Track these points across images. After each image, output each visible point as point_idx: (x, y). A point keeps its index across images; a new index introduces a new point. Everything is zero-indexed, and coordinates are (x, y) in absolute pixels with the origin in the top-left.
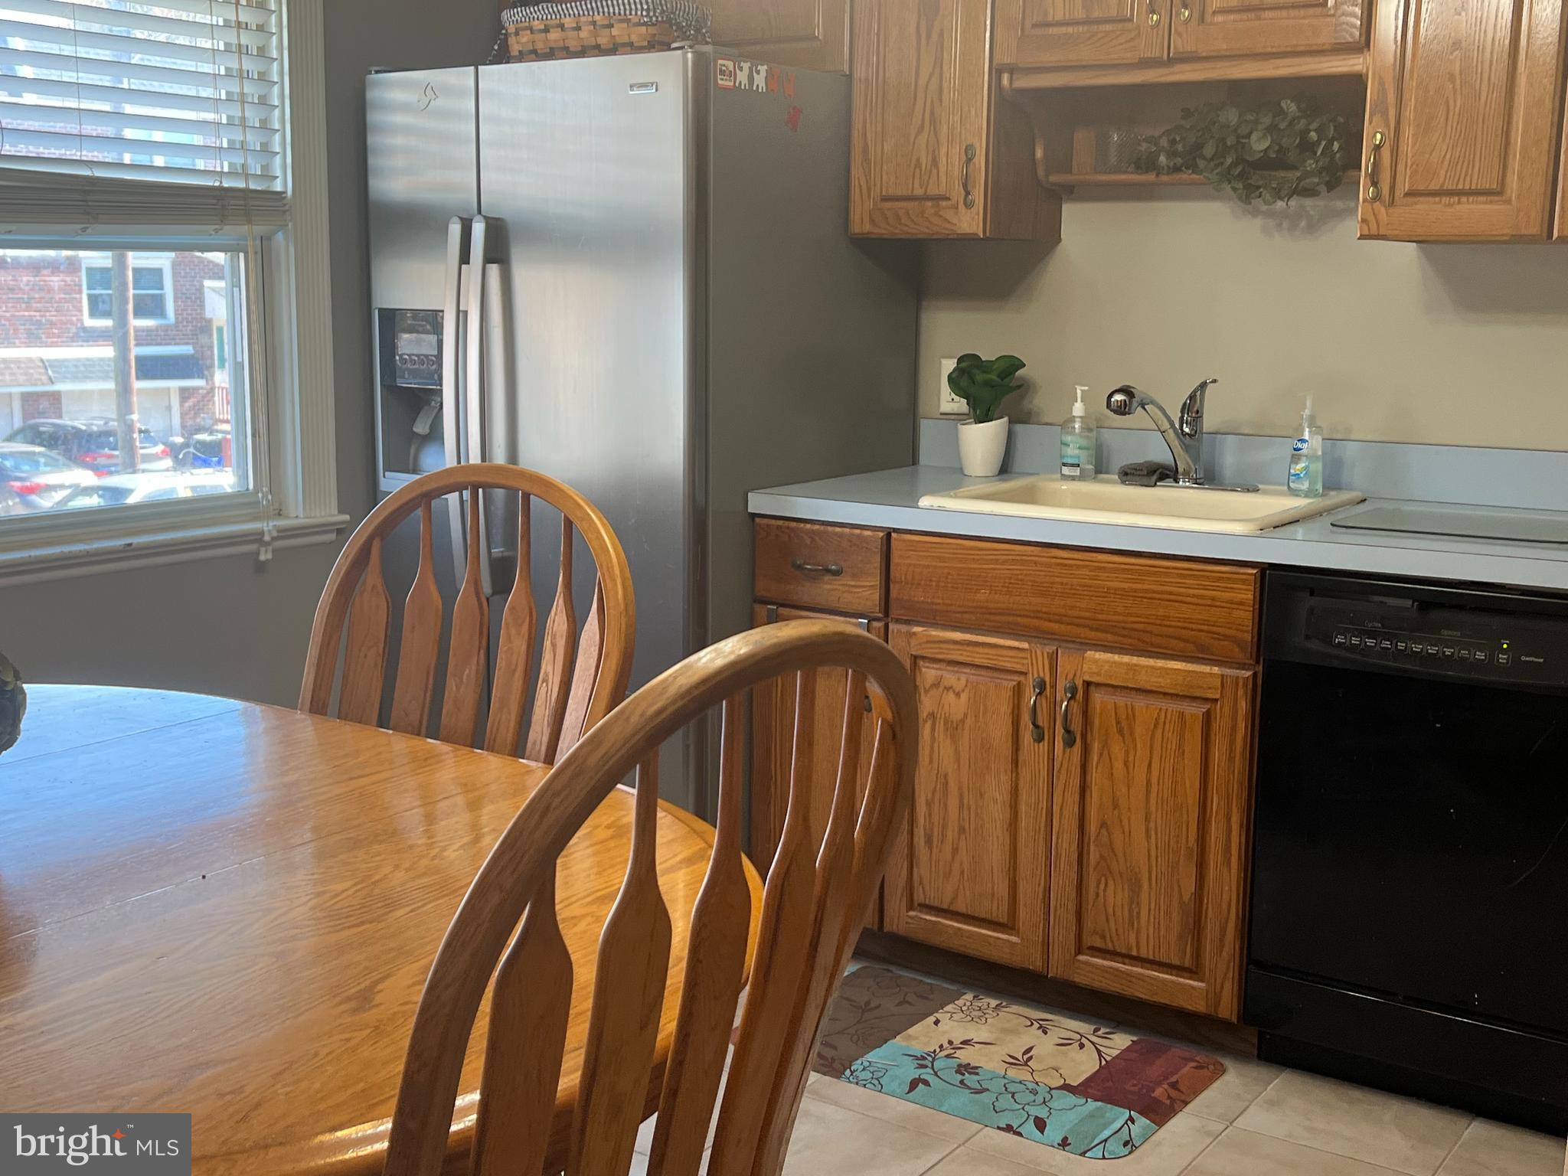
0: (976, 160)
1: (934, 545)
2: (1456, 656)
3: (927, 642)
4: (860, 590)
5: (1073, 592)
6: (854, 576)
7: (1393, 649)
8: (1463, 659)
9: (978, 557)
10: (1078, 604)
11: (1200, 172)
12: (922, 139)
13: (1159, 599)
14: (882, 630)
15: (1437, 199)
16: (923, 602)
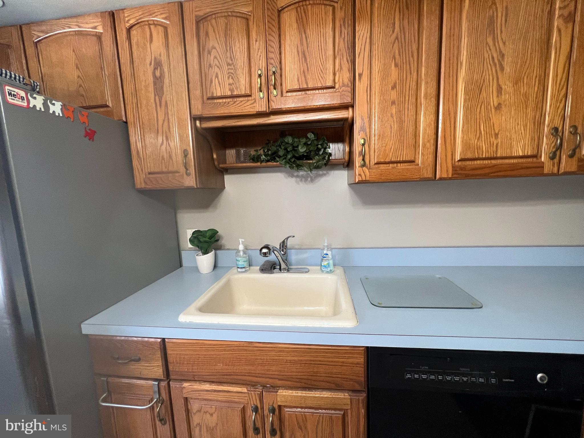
0: (189, 156)
1: (190, 344)
2: (469, 381)
3: (192, 391)
4: (152, 368)
5: (268, 363)
6: (147, 361)
7: (437, 379)
8: (473, 382)
9: (215, 349)
10: (271, 368)
11: (278, 161)
12: (164, 147)
13: (314, 364)
14: (167, 386)
15: (388, 165)
16: (187, 372)
